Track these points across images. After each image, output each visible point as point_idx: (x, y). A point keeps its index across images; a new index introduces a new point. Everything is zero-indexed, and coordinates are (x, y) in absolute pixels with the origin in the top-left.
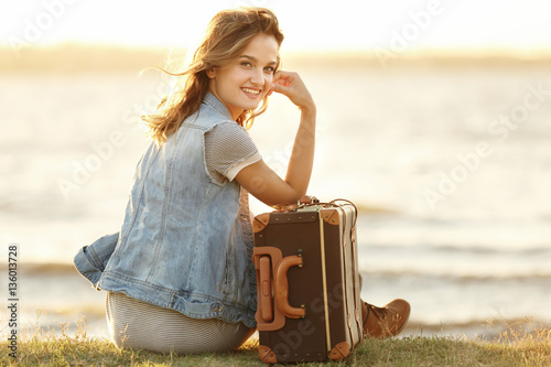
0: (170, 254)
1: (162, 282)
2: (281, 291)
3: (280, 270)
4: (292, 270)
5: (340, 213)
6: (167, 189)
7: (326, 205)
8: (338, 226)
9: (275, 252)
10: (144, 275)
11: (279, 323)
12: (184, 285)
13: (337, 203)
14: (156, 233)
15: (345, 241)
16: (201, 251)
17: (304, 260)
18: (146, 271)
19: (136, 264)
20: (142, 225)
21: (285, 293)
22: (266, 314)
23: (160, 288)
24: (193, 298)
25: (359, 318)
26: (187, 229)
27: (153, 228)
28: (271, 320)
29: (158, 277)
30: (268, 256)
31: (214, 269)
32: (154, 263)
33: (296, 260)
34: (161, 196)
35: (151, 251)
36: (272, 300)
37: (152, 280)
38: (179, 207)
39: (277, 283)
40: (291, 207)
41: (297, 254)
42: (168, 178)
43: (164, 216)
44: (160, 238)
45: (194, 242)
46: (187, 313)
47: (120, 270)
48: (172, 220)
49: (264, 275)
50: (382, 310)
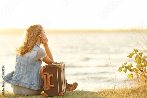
0: (28, 77)
1: (27, 83)
2: (49, 82)
3: (48, 77)
4: (51, 77)
5: (61, 65)
6: (27, 63)
7: (58, 64)
8: (60, 68)
9: (47, 74)
10: (23, 81)
11: (48, 88)
12: (32, 83)
13: (61, 63)
14: (25, 72)
15: (62, 71)
16: (35, 75)
17: (53, 75)
18: (23, 80)
19: (21, 79)
20: (21, 70)
21: (50, 82)
22: (46, 87)
23: (27, 84)
24: (34, 85)
25: (66, 87)
26: (32, 71)
27: (24, 71)
28: (47, 88)
29: (26, 82)
30: (46, 74)
31: (38, 79)
32: (25, 79)
33: (52, 75)
34: (26, 64)
35: (24, 76)
36: (47, 84)
37: (25, 82)
38: (30, 67)
39: (48, 80)
40: (51, 64)
41: (52, 74)
42: (28, 61)
43: (27, 69)
44: (26, 73)
45: (33, 74)
46: (33, 89)
47: (17, 80)
48: (29, 69)
49: (45, 78)
50: (71, 85)
